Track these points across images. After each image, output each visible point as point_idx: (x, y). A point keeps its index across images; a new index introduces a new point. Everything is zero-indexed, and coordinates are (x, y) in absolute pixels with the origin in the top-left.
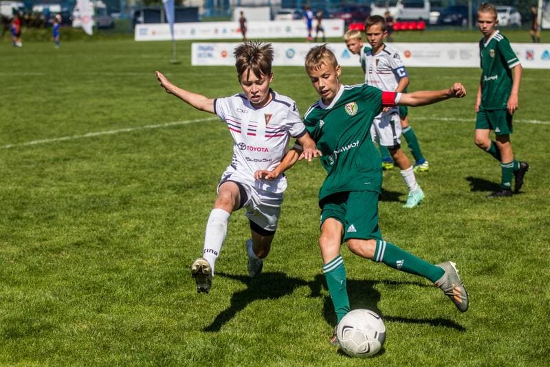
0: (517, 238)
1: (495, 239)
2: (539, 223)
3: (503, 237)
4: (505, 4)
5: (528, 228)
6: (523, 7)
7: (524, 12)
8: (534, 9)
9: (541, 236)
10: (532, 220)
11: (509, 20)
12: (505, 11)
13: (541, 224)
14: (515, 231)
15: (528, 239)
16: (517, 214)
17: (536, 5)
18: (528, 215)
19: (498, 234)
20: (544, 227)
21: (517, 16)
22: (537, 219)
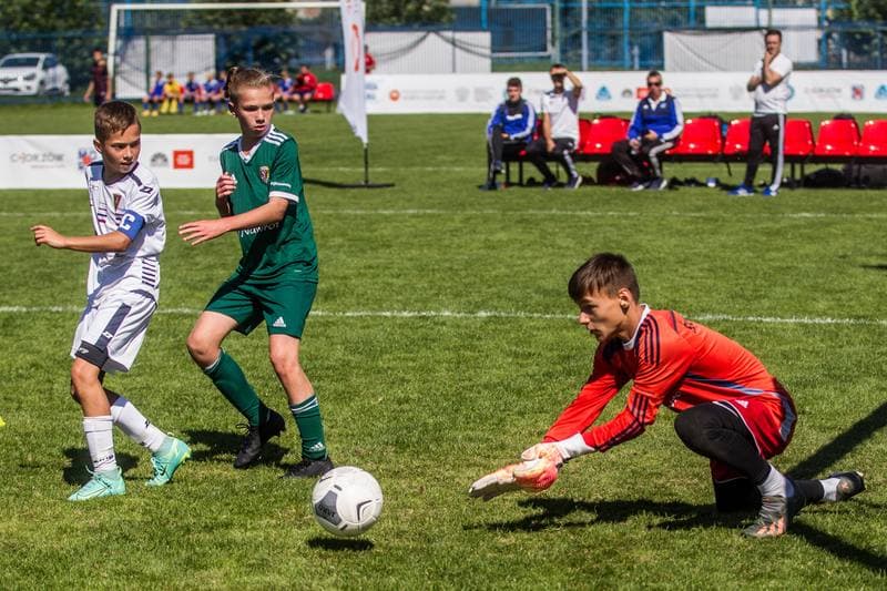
0: (57, 571)
1: (8, 575)
2: (106, 535)
3: (25, 571)
4: (33, 49)
5: (82, 549)
6: (74, 54)
7: (77, 63)
8: (98, 56)
9: (110, 565)
10: (91, 530)
11: (42, 83)
12: (32, 63)
13: (108, 538)
14: (53, 555)
15: (81, 575)
16: (56, 518)
17: (103, 49)
18: (80, 518)
19: (14, 564)
20: (116, 546)
21: (60, 72)
22: (102, 528)
